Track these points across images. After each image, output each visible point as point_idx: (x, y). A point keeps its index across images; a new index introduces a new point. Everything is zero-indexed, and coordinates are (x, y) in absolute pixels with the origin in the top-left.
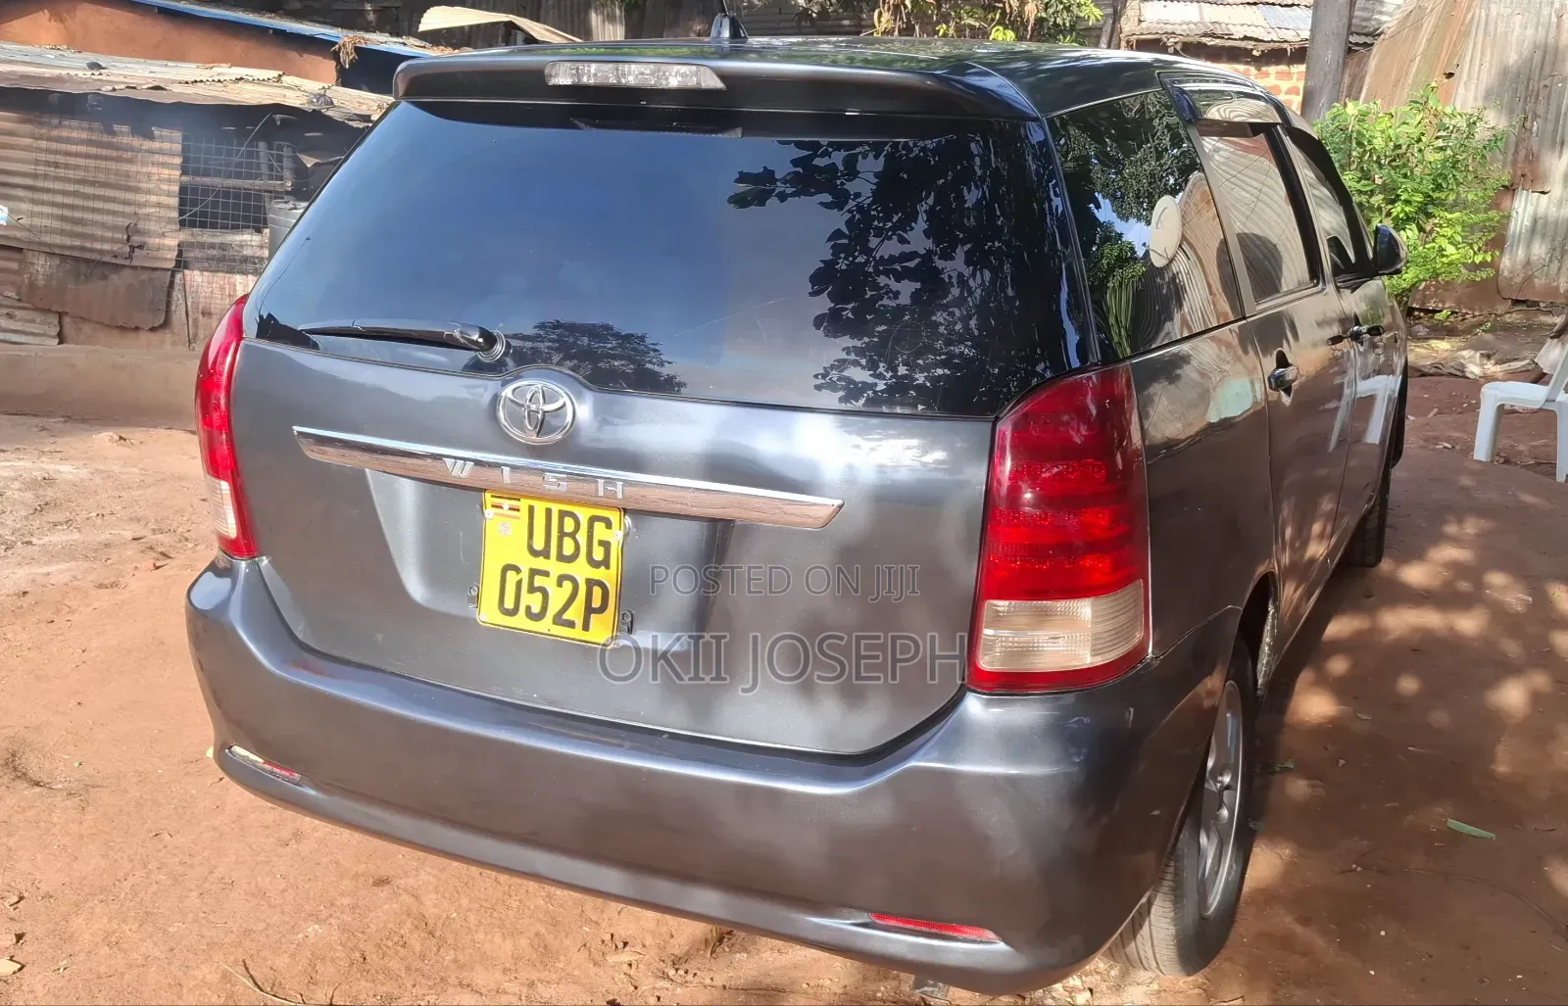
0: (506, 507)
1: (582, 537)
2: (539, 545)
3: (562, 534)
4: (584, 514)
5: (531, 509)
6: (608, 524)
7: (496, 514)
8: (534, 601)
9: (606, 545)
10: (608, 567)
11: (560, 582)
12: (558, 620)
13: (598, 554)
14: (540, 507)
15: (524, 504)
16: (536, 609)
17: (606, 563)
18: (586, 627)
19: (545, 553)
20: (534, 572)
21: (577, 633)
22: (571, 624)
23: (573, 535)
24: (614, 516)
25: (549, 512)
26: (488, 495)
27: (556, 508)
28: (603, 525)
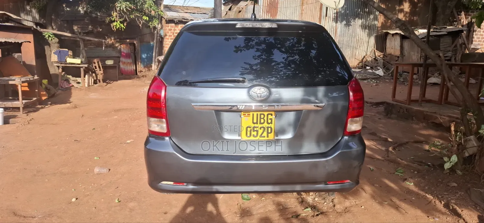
0: (247, 114)
1: (265, 118)
2: (255, 121)
3: (261, 118)
4: (266, 113)
5: (253, 114)
6: (272, 115)
7: (244, 116)
8: (255, 133)
9: (271, 119)
10: (272, 124)
11: (260, 129)
12: (261, 136)
13: (269, 121)
14: (255, 114)
15: (251, 113)
16: (255, 135)
17: (271, 123)
18: (268, 137)
19: (257, 123)
20: (254, 127)
21: (266, 138)
22: (264, 137)
23: (263, 118)
24: (273, 113)
25: (257, 114)
26: (242, 113)
27: (259, 113)
28: (270, 115)
